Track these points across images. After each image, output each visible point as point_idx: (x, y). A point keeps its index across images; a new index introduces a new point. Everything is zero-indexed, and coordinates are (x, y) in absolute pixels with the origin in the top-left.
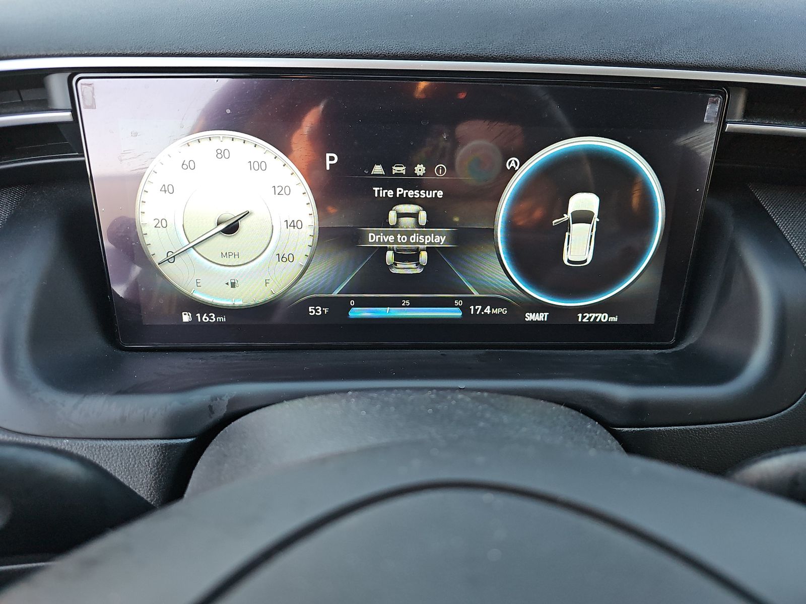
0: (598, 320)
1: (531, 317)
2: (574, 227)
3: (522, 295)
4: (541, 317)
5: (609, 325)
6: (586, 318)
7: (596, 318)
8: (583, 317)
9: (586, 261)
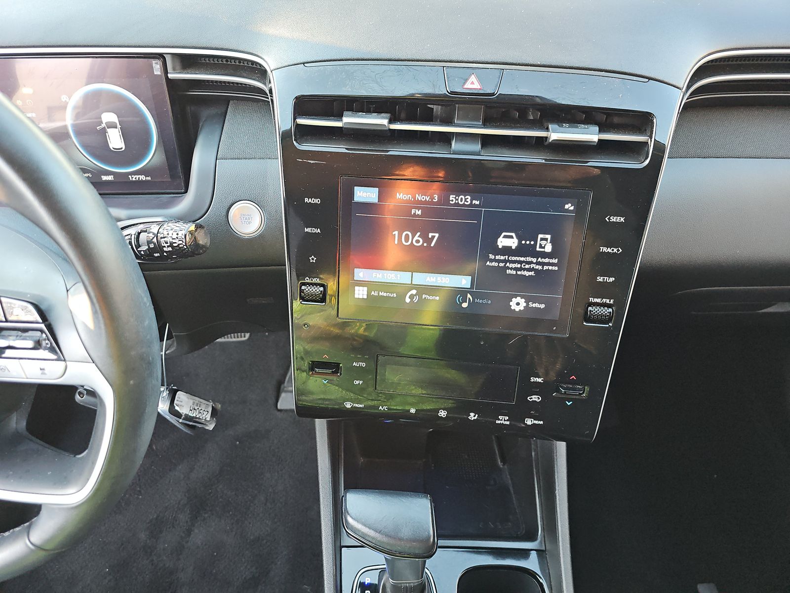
0: (140, 179)
1: (105, 178)
2: (109, 130)
3: (94, 165)
4: (110, 178)
5: (146, 181)
6: (134, 178)
7: (139, 178)
8: (132, 178)
9: (122, 148)
